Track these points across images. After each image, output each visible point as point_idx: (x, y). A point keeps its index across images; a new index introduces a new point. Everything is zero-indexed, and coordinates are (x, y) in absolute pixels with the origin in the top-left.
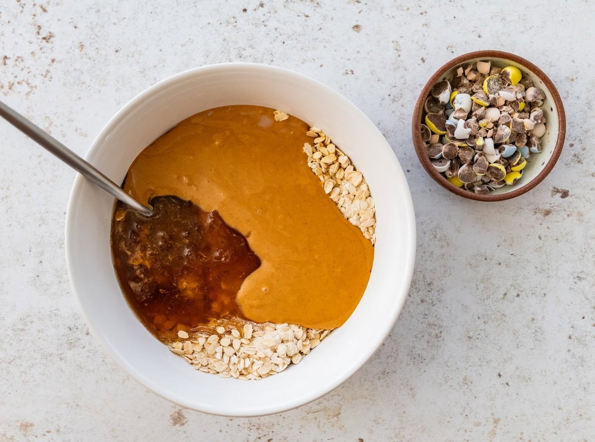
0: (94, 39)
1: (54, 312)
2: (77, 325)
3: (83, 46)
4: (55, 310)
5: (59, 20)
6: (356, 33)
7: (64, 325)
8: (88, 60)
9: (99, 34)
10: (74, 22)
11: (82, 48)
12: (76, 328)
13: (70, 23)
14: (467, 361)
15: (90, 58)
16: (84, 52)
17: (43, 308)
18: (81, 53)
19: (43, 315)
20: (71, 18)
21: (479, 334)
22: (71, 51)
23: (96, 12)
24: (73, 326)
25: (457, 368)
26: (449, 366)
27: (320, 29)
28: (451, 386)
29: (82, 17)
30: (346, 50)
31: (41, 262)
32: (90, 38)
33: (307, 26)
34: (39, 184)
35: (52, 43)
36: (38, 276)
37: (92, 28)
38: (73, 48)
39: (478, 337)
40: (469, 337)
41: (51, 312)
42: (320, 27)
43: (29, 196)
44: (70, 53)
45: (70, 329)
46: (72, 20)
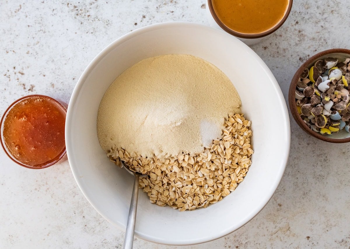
0: (58, 77)
1: (104, 242)
2: (120, 243)
3: (53, 84)
4: (104, 240)
5: (33, 76)
6: (205, 9)
7: (112, 246)
8: (60, 91)
9: (59, 74)
10: (42, 73)
11: (53, 86)
12: (120, 245)
13: (40, 75)
14: (348, 166)
15: (60, 90)
16: (55, 87)
17: (96, 242)
18: (54, 89)
19: (98, 246)
20: (40, 72)
21: (348, 149)
22: (48, 90)
23: (52, 62)
24: (117, 245)
25: (345, 173)
26: (339, 174)
27: (183, 16)
28: (345, 185)
29: (45, 69)
30: (203, 21)
31: (84, 217)
32: (55, 78)
33: (175, 17)
34: (63, 173)
35: (35, 90)
36: (86, 226)
37: (54, 72)
38: (48, 88)
39: (348, 150)
40: (344, 153)
41: (102, 242)
42: (182, 15)
43: (60, 182)
44: (48, 92)
45: (117, 247)
46: (41, 73)
